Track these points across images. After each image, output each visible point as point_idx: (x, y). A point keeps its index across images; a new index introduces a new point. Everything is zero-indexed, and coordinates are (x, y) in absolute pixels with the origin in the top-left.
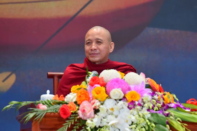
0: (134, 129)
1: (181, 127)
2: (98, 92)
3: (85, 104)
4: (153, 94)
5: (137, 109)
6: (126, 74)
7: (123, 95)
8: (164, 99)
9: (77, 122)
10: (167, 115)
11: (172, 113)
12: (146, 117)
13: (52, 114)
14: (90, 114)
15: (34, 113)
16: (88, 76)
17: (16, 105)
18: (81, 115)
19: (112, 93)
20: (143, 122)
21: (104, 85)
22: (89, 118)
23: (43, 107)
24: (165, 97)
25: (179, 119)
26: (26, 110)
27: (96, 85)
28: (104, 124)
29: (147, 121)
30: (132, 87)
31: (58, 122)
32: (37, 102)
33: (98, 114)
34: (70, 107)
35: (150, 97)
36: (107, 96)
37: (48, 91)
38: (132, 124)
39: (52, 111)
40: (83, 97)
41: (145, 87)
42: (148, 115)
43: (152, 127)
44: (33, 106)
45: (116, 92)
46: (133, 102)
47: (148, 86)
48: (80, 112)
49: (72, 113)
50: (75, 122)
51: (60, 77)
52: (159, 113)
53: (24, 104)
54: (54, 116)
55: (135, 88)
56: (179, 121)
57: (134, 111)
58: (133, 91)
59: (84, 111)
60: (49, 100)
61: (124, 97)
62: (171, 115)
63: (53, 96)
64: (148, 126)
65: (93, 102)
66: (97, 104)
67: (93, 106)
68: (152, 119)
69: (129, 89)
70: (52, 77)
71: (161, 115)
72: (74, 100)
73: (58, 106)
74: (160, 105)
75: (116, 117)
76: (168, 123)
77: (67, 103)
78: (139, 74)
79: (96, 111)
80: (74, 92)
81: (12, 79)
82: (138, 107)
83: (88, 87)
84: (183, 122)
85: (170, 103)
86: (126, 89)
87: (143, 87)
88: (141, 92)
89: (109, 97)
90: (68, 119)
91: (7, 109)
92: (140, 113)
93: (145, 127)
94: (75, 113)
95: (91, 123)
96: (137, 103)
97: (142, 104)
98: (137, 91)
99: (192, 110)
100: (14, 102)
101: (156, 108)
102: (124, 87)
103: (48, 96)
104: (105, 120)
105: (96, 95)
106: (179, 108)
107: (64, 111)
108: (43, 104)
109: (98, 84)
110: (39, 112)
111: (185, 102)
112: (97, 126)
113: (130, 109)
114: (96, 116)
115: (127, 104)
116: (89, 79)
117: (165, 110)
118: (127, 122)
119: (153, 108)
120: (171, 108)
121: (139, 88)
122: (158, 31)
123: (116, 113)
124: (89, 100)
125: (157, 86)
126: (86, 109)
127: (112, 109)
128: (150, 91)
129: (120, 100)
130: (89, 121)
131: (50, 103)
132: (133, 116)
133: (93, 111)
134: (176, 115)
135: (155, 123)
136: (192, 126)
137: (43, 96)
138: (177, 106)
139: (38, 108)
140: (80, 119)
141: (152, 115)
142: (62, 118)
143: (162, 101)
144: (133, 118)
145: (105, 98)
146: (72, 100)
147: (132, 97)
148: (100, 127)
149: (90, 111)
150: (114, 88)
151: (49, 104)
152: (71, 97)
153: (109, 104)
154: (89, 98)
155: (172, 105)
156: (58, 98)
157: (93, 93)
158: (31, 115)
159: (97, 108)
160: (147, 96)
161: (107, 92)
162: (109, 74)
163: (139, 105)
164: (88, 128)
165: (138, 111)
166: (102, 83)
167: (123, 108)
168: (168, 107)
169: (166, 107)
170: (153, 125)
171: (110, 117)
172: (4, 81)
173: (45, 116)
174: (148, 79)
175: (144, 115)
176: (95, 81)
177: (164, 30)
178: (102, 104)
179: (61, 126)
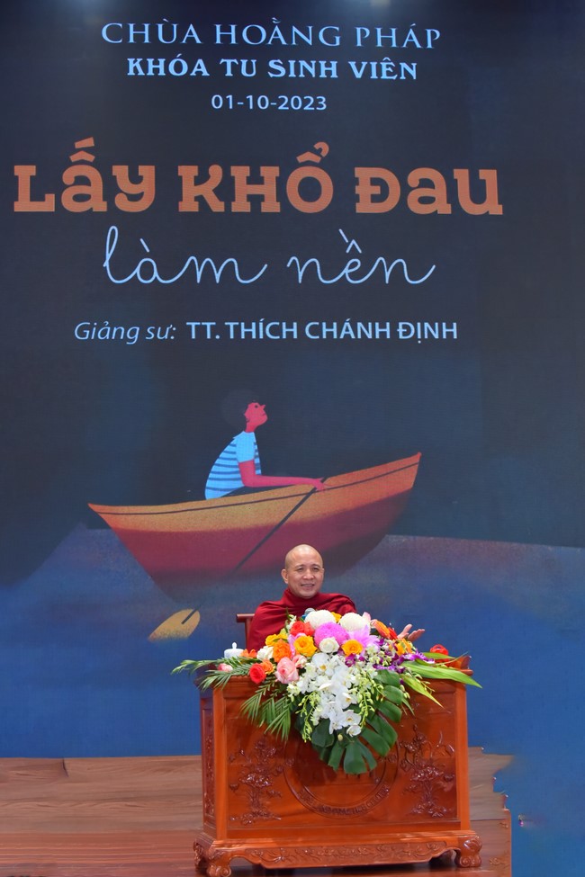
0: (354, 694)
1: (421, 687)
2: (303, 645)
3: (285, 662)
4: (381, 643)
5: (359, 666)
6: (343, 615)
7: (338, 646)
8: (396, 649)
9: (274, 688)
10: (402, 671)
11: (409, 668)
12: (372, 677)
13: (240, 677)
14: (293, 676)
15: (215, 677)
16: (289, 621)
17: (189, 666)
18: (279, 678)
19: (322, 645)
20: (367, 684)
21: (311, 634)
22: (291, 681)
23: (227, 668)
24: (398, 646)
25: (418, 675)
26: (203, 672)
27: (300, 634)
28: (313, 688)
29: (373, 681)
30: (351, 633)
31: (249, 689)
32: (219, 660)
33: (303, 675)
34: (265, 667)
35: (376, 648)
36: (315, 648)
37: (234, 645)
38: (352, 688)
39: (238, 674)
40: (282, 653)
41: (369, 633)
42: (374, 673)
43: (380, 689)
44: (212, 666)
45: (328, 643)
46: (352, 656)
47: (374, 632)
48: (277, 673)
49: (267, 676)
50: (271, 688)
51: (251, 618)
52: (390, 669)
53: (201, 664)
54: (242, 681)
55: (355, 635)
56: (418, 678)
57: (355, 669)
58: (353, 640)
59: (284, 671)
60: (236, 657)
61: (340, 650)
62: (408, 672)
63: (241, 650)
64: (375, 688)
65: (295, 658)
66: (302, 660)
67: (296, 665)
68: (379, 678)
69: (347, 637)
70: (243, 620)
71: (392, 671)
72: (270, 657)
73: (248, 666)
74: (390, 658)
75: (330, 678)
76: (402, 683)
77: (259, 662)
78: (361, 615)
79: (301, 671)
80: (270, 645)
81: (196, 619)
82: (360, 663)
83: (289, 637)
84: (425, 679)
85: (405, 654)
86: (342, 637)
87: (366, 633)
88: (364, 641)
89: (319, 651)
90: (261, 684)
91: (177, 671)
92: (363, 672)
93: (370, 691)
94: (272, 675)
95: (293, 689)
96: (358, 656)
97: (366, 657)
98: (358, 640)
99: (437, 661)
100: (189, 662)
101: (385, 663)
102: (340, 635)
103: (234, 652)
104: (313, 682)
105: (300, 649)
106: (419, 661)
107: (256, 672)
108: (227, 663)
109: (303, 632)
110: (221, 676)
111: (428, 651)
112: (303, 693)
113: (349, 665)
114: (301, 678)
115: (344, 659)
116: (289, 626)
117: (399, 665)
118: (345, 684)
119: (381, 663)
120: (407, 660)
121: (361, 635)
122: (404, 539)
123: (328, 672)
124: (290, 656)
125: (387, 631)
126: (286, 670)
127: (324, 667)
128: (377, 639)
129: (335, 654)
130: (291, 686)
131: (237, 662)
132: (351, 675)
133: (296, 671)
134: (414, 670)
135: (384, 684)
136: (435, 684)
137: (227, 652)
138: (416, 657)
139: (221, 669)
140: (279, 683)
141: (380, 672)
142: (254, 683)
143: (394, 652)
144: (353, 679)
145: (312, 652)
146: (267, 656)
147: (351, 649)
148: (307, 693)
149: (291, 671)
150: (325, 637)
151: (235, 663)
152: (265, 653)
153: (319, 660)
154: (291, 653)
155: (409, 657)
156: (248, 654)
157: (295, 646)
158: (210, 680)
159: (302, 666)
160: (372, 646)
161: (316, 644)
162: (316, 617)
163: (362, 659)
164: (290, 696)
165: (361, 668)
166: (308, 630)
167: (338, 665)
168: (403, 660)
169: (399, 659)
170: (381, 687)
171: (320, 679)
172: (183, 623)
173: (230, 681)
174: (375, 620)
175: (368, 673)
176: (298, 629)
177: (411, 538)
178: (309, 661)
179: (253, 693)
